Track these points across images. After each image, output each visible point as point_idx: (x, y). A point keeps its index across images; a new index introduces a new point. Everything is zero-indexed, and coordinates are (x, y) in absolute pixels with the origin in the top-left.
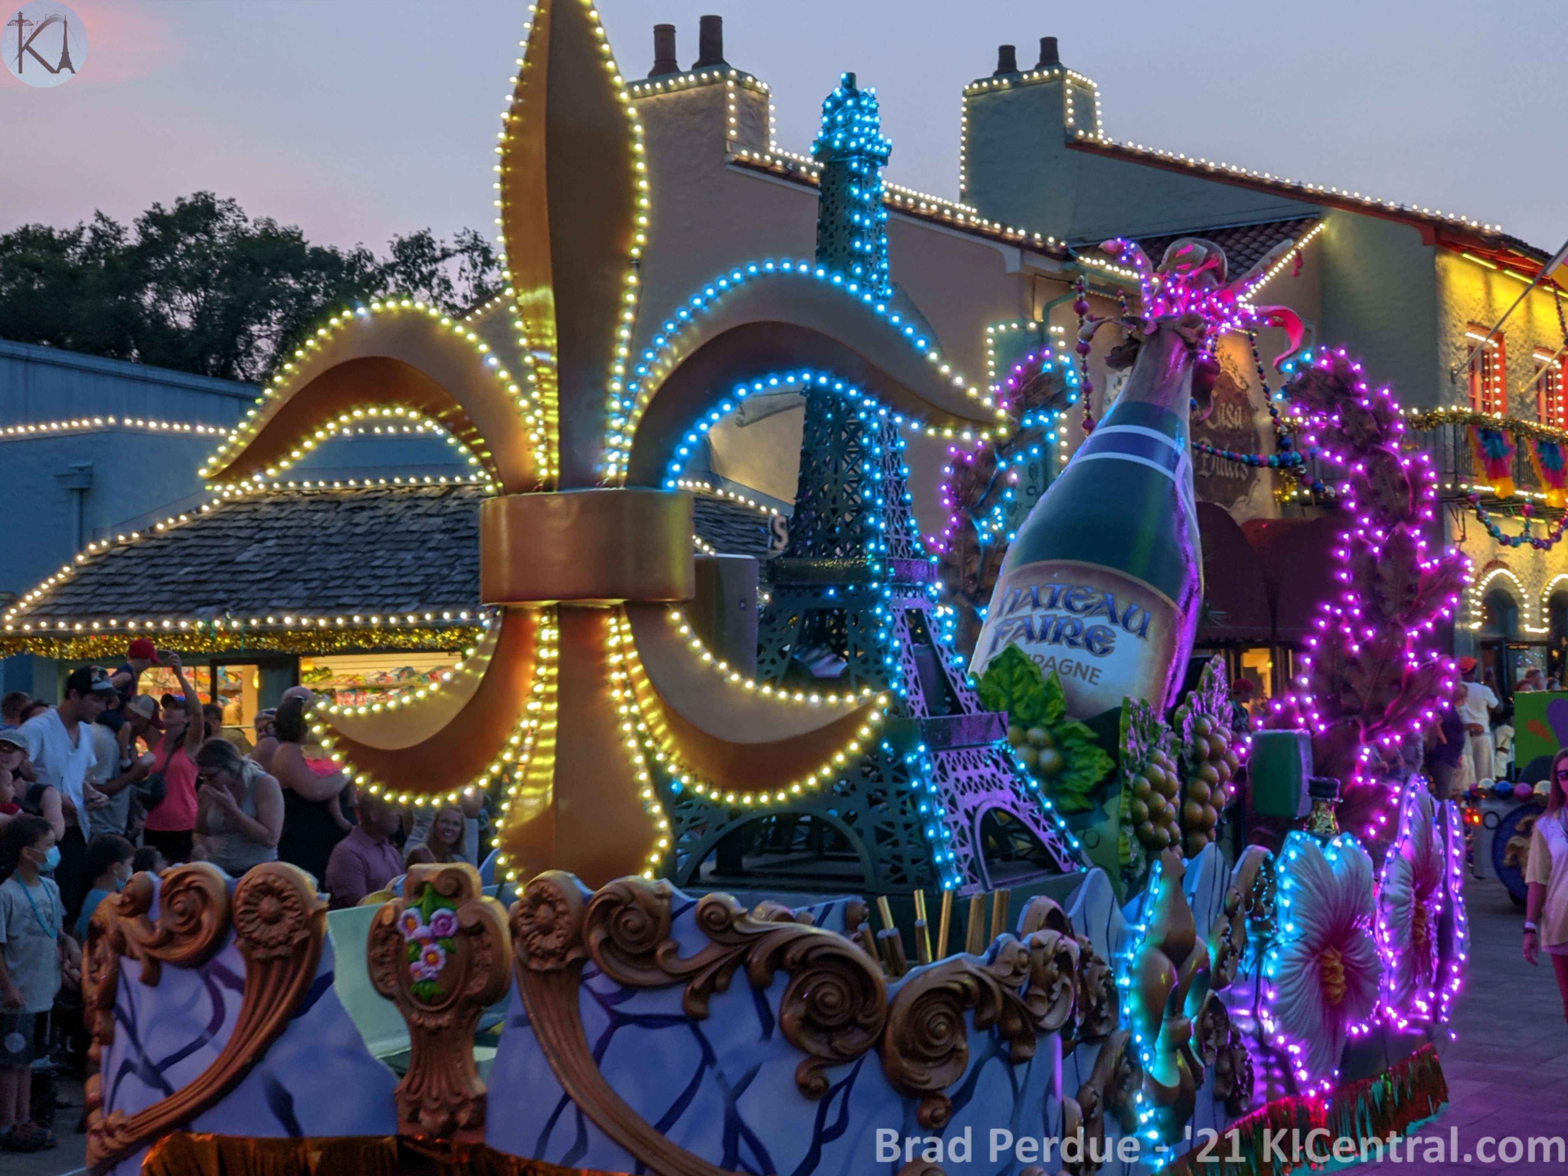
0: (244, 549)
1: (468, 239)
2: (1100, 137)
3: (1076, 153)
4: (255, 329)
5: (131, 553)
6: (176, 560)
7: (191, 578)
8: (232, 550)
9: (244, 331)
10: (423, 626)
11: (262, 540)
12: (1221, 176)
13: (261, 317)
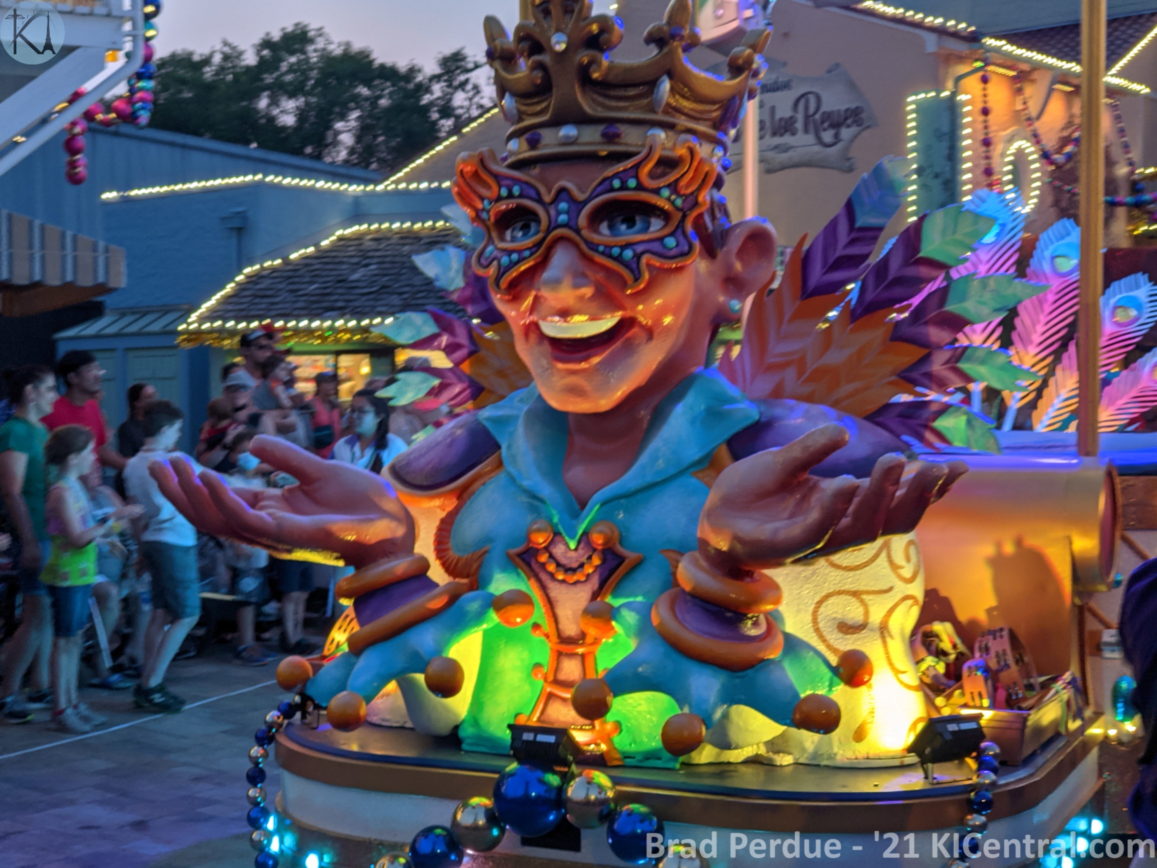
0: (354, 271)
4: (339, 125)
5: (274, 275)
6: (307, 279)
7: (319, 292)
8: (345, 272)
9: (331, 128)
11: (366, 265)
13: (343, 117)
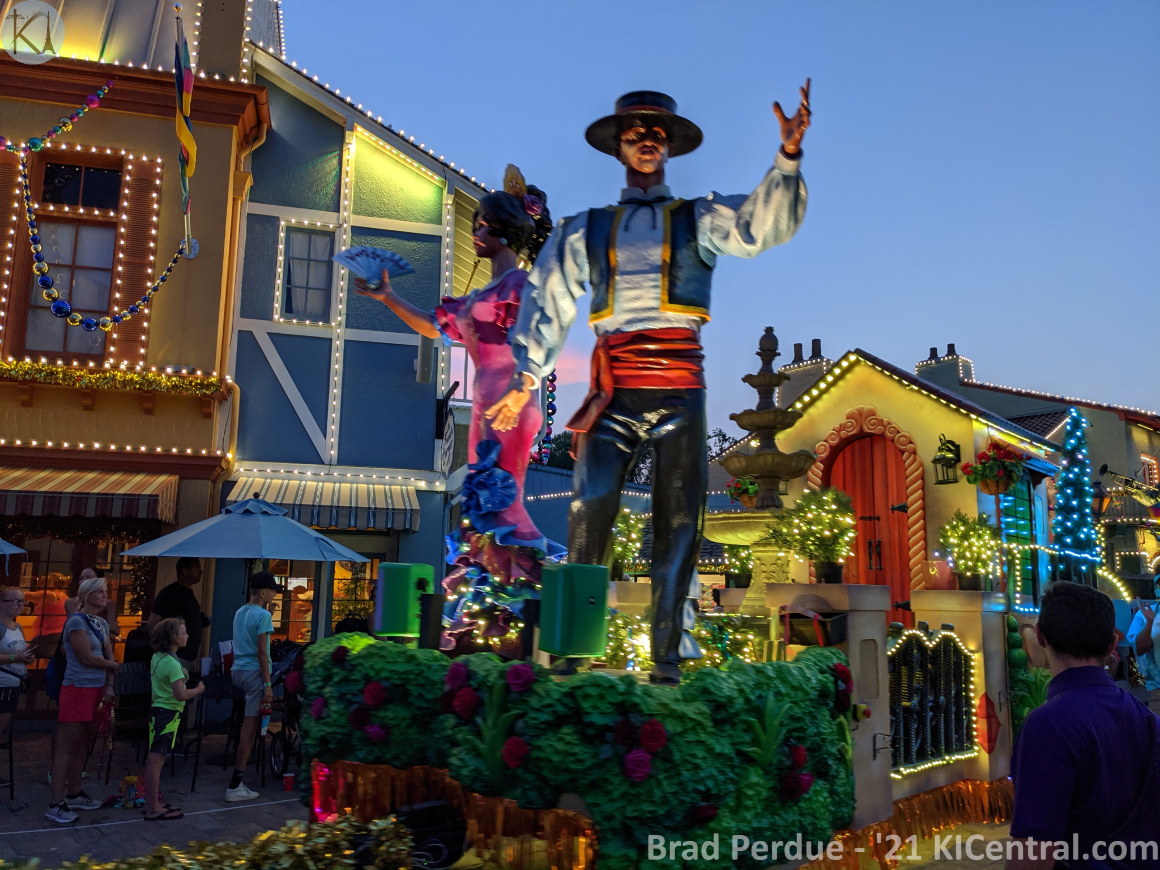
1: (717, 431)
2: (974, 381)
3: (964, 388)
4: (641, 466)
9: (638, 467)
10: (711, 564)
12: (1028, 395)
13: (644, 462)
